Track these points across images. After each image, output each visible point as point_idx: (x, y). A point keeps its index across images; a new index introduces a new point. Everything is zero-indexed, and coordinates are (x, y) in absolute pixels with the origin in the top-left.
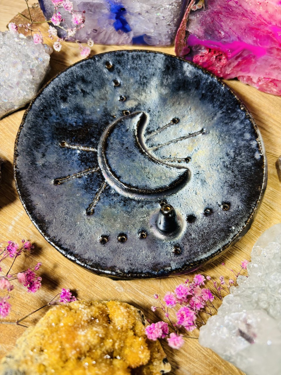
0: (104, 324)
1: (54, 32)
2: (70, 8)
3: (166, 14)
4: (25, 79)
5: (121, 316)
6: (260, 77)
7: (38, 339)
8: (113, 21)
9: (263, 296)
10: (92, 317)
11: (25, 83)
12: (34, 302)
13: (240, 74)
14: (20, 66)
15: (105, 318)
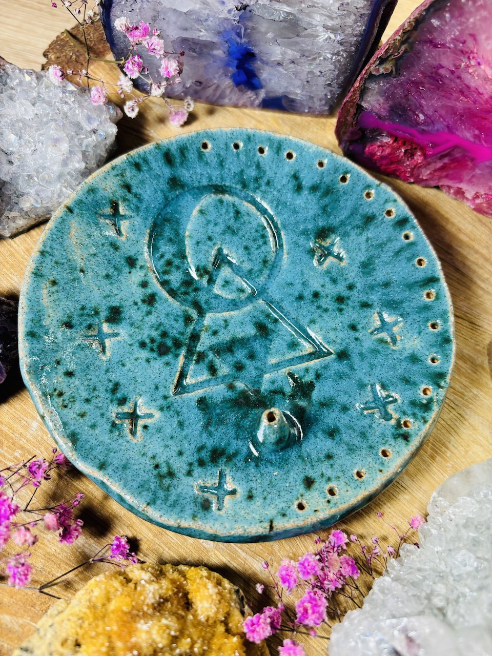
0: (180, 612)
1: (127, 86)
2: (160, 51)
3: (325, 67)
4: (72, 169)
5: (207, 601)
6: (479, 191)
7: (73, 625)
8: (232, 70)
9: (440, 588)
10: (161, 597)
11: (73, 176)
12: (66, 552)
13: (445, 182)
14: (66, 145)
15: (181, 600)
